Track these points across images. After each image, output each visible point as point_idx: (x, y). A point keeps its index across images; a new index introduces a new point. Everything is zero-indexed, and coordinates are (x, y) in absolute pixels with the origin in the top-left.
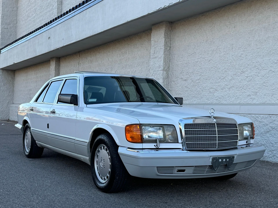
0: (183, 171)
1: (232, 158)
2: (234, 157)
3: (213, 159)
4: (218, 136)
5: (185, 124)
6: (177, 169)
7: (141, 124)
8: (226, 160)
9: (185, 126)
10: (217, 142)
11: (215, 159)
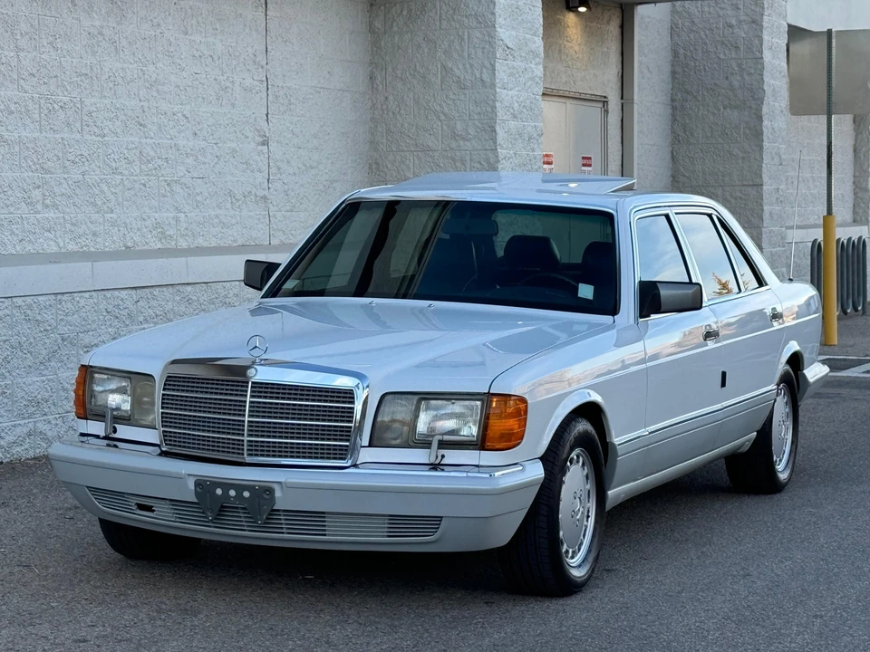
0: (149, 509)
1: (265, 492)
2: (270, 491)
3: (197, 484)
4: (248, 421)
5: (168, 377)
6: (135, 500)
7: (91, 367)
8: (239, 495)
9: (166, 381)
10: (246, 438)
11: (204, 486)
